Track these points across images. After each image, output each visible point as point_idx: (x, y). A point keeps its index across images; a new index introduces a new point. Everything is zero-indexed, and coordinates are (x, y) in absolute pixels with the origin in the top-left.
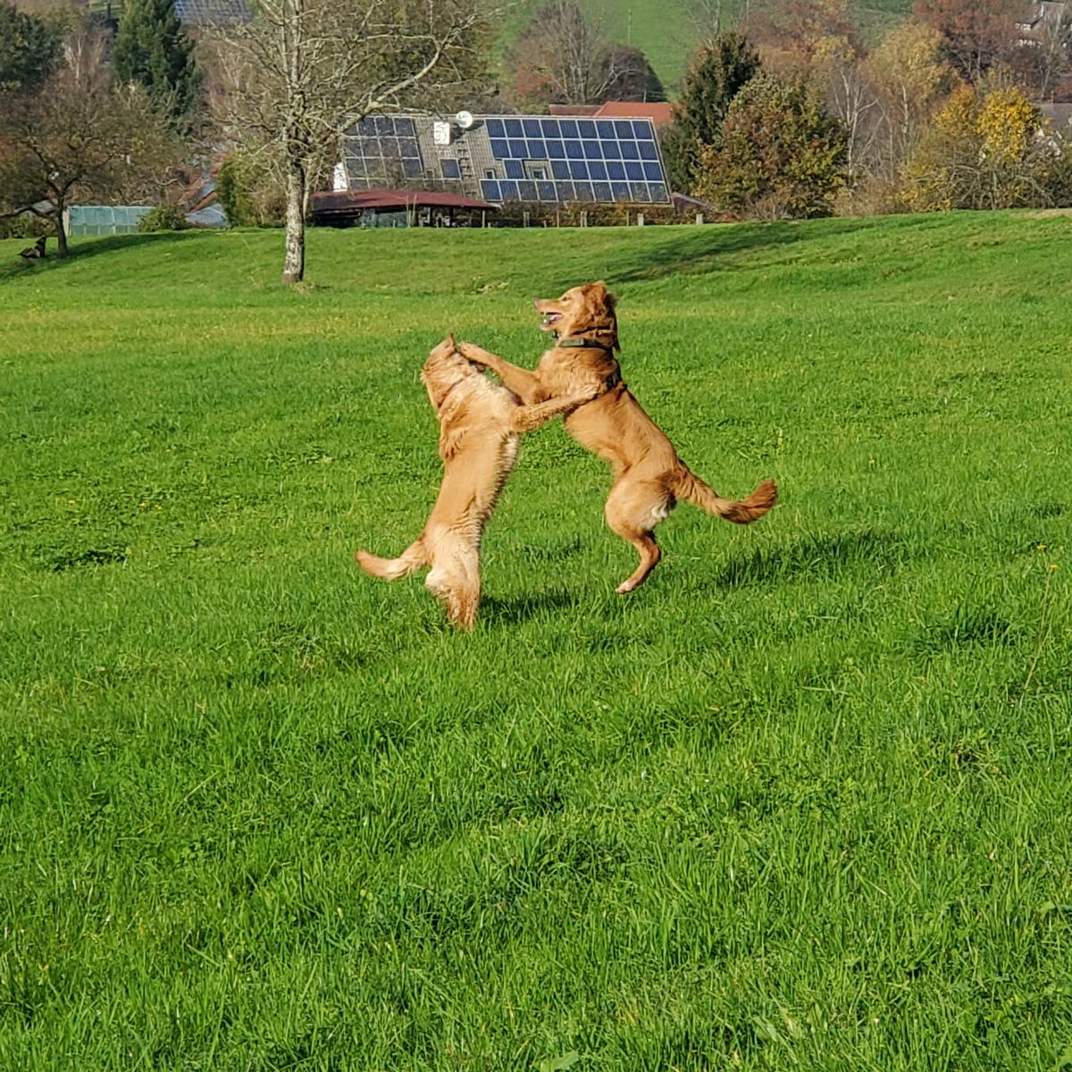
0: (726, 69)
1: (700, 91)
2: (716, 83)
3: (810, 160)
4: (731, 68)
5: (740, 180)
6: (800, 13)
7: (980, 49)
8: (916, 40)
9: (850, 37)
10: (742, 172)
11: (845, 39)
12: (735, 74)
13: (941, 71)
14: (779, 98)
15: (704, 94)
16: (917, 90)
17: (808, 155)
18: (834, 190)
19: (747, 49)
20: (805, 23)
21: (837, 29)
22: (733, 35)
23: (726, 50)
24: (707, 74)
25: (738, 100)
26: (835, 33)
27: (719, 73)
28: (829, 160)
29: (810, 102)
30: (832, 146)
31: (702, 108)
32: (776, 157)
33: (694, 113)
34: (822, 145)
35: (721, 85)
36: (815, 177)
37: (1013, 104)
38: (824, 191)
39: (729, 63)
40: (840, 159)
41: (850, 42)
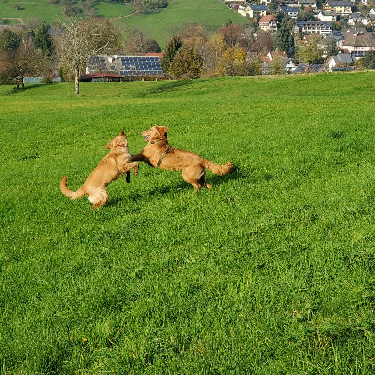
0: (175, 45)
1: (170, 49)
2: (173, 48)
3: (195, 65)
4: (176, 44)
5: (179, 70)
6: (192, 31)
7: (233, 40)
8: (219, 37)
9: (204, 37)
10: (179, 68)
11: (202, 38)
12: (177, 46)
13: (224, 45)
14: (187, 51)
15: (170, 50)
16: (219, 49)
17: (194, 64)
18: (200, 72)
19: (180, 40)
20: (193, 34)
21: (200, 35)
22: (177, 37)
23: (175, 40)
24: (171, 46)
25: (178, 52)
26: (200, 36)
27: (174, 45)
28: (199, 65)
29: (195, 52)
30: (200, 62)
31: (170, 53)
32: (187, 65)
33: (168, 55)
34: (197, 62)
35: (174, 48)
36: (196, 69)
37: (241, 52)
38: (198, 73)
39: (176, 43)
40: (202, 65)
41: (204, 38)
